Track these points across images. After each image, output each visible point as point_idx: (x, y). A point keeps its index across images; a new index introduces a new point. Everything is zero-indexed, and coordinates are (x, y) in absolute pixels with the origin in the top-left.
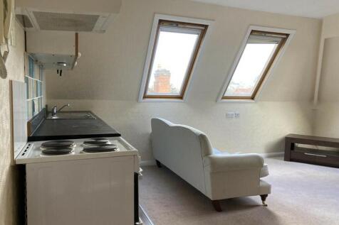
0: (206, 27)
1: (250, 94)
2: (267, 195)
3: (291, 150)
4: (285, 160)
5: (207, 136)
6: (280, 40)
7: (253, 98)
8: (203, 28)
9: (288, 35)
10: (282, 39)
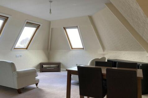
0: (8, 18)
1: (26, 47)
2: (38, 83)
3: (42, 68)
4: (40, 72)
5: (14, 63)
6: (37, 27)
7: (27, 49)
8: (7, 18)
9: (40, 25)
10: (38, 27)
